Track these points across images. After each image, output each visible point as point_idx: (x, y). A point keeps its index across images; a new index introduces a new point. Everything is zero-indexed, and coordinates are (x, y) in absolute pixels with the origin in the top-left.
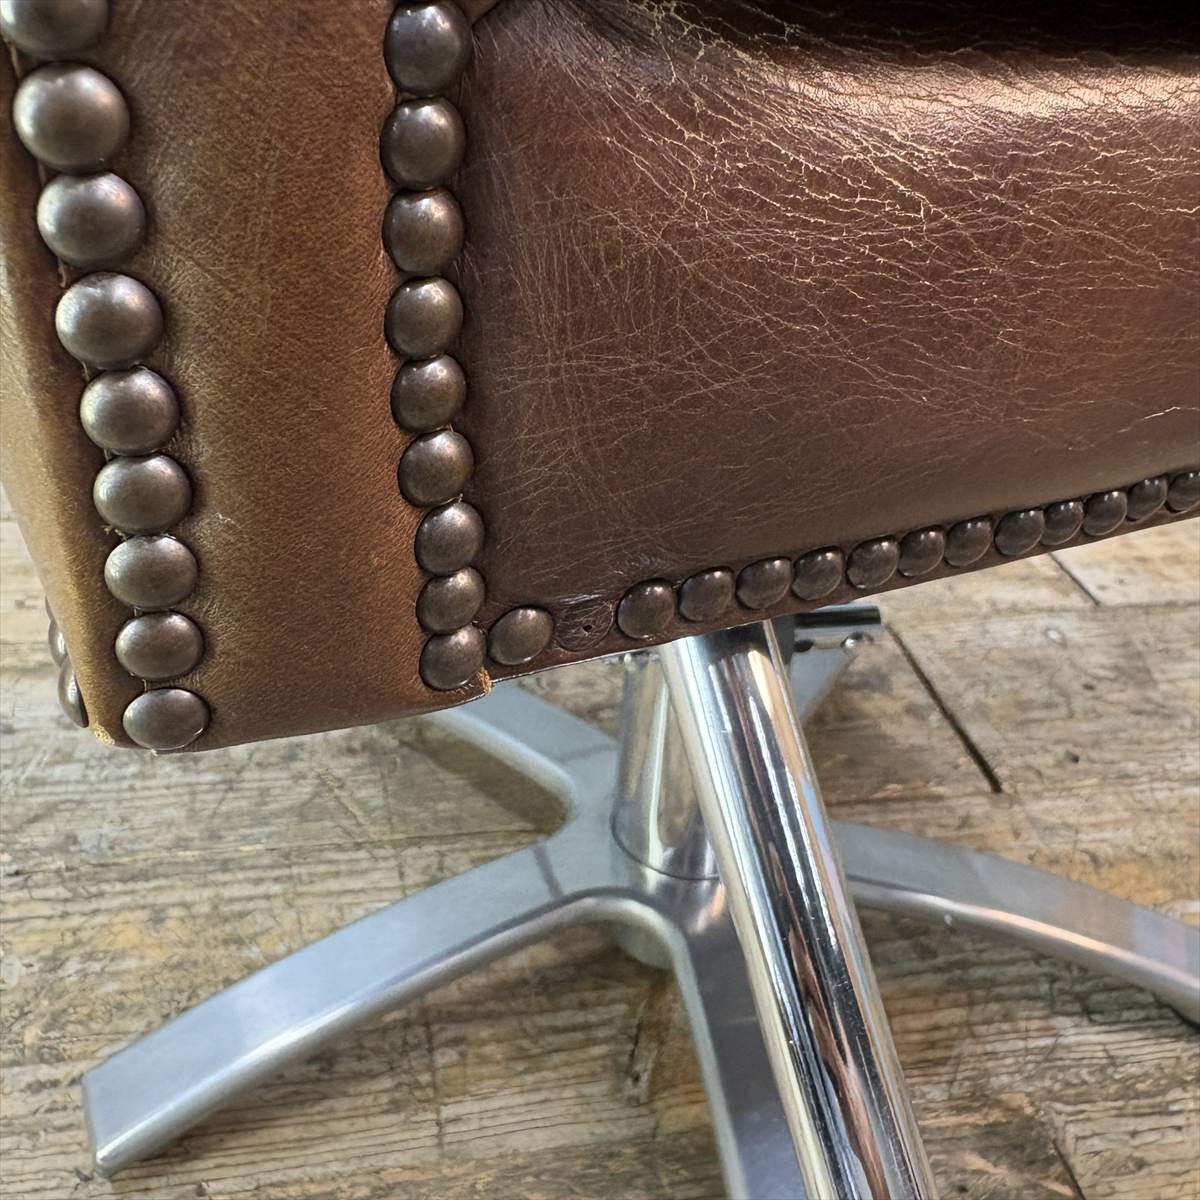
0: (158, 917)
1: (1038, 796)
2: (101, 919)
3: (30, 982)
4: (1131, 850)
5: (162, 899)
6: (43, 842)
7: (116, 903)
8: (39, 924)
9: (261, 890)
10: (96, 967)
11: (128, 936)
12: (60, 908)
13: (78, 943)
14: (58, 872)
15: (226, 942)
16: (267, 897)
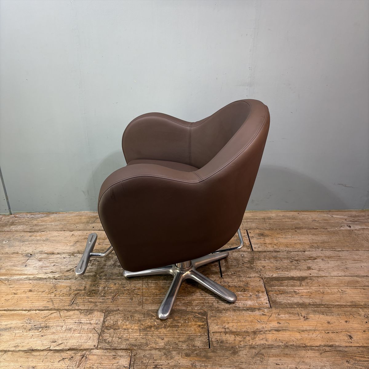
0: (115, 284)
1: (226, 278)
2: (109, 284)
3: (102, 290)
4: (235, 286)
5: (116, 282)
6: (103, 275)
7: (111, 282)
8: (103, 284)
9: (127, 282)
10: (109, 289)
11: (112, 286)
12: (105, 282)
13: (107, 286)
14: (104, 278)
15: (123, 287)
16: (127, 283)
